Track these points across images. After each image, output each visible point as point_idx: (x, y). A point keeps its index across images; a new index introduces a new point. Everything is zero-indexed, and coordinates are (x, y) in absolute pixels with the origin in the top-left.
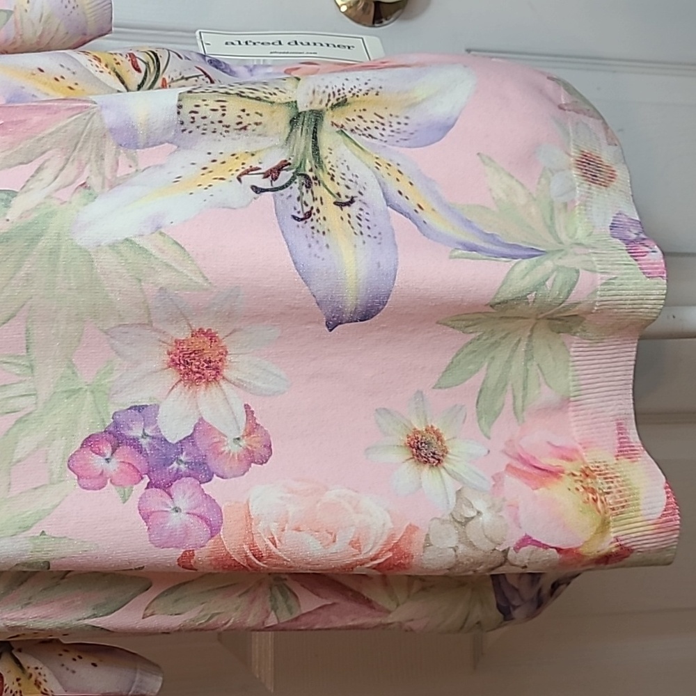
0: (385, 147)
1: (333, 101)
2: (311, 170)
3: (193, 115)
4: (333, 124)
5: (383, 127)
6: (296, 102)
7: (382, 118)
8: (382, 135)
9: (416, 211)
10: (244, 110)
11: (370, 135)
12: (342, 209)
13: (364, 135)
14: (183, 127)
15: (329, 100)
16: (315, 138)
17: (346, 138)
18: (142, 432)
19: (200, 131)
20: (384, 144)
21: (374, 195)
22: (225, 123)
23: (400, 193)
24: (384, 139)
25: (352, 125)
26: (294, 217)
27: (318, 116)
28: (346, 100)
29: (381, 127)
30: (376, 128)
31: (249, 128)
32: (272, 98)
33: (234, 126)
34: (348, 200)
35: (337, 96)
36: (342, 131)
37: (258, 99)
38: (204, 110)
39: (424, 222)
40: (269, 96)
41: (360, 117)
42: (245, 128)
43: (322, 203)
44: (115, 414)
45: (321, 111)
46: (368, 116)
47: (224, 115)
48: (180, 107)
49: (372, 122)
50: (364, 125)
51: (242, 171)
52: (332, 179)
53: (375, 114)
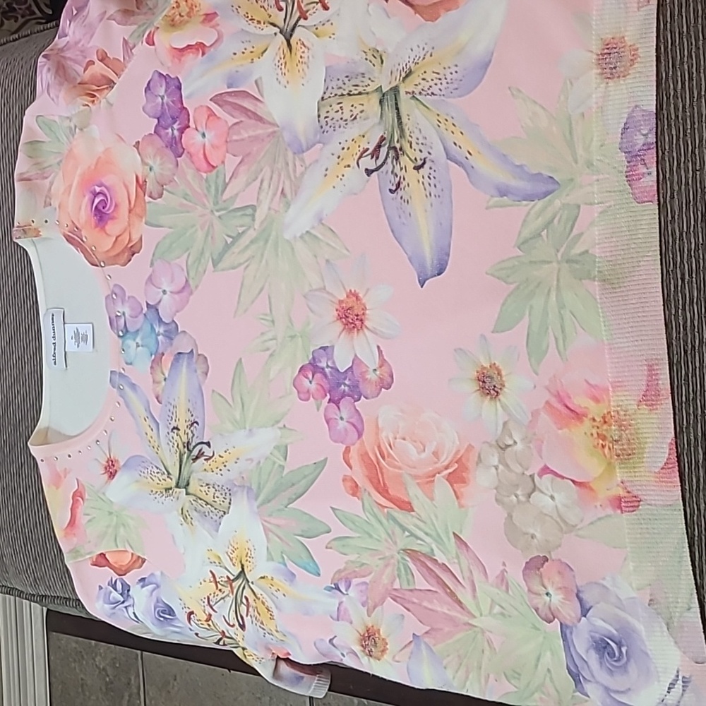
0: (443, 100)
1: (403, 75)
2: (398, 142)
3: (326, 119)
4: (407, 93)
5: (440, 81)
6: (381, 86)
7: (438, 74)
8: (440, 90)
9: (466, 158)
10: (352, 106)
11: (433, 93)
12: (418, 172)
13: (428, 94)
14: (323, 130)
15: (400, 75)
16: (397, 109)
17: (417, 102)
18: (326, 364)
19: (332, 128)
20: (442, 98)
21: (438, 152)
22: (344, 119)
23: (455, 144)
24: (442, 93)
25: (420, 87)
26: (390, 190)
27: (395, 90)
28: (411, 70)
29: (438, 82)
30: (436, 84)
31: (358, 117)
32: (368, 89)
33: (350, 119)
34: (422, 161)
35: (405, 70)
36: (414, 96)
37: (360, 93)
38: (332, 114)
39: (473, 167)
40: (365, 88)
41: (424, 79)
42: (355, 118)
43: (406, 171)
44: (313, 352)
45: (396, 86)
46: (429, 76)
47: (342, 113)
48: (319, 116)
49: (432, 80)
50: (427, 86)
51: (359, 154)
52: (411, 147)
53: (434, 72)
